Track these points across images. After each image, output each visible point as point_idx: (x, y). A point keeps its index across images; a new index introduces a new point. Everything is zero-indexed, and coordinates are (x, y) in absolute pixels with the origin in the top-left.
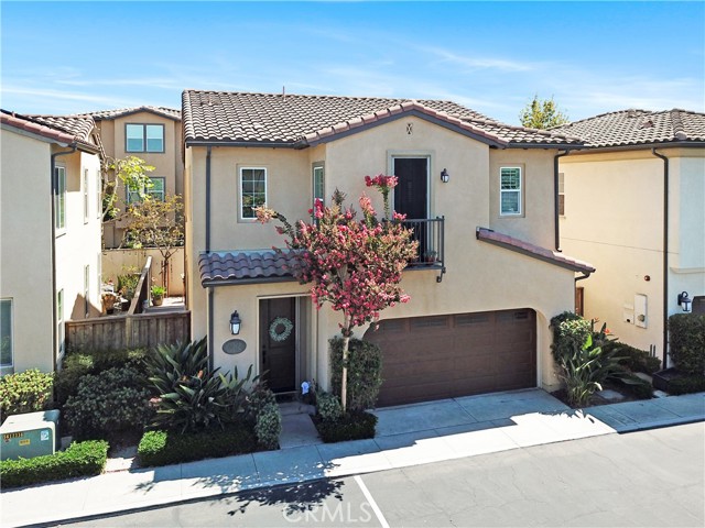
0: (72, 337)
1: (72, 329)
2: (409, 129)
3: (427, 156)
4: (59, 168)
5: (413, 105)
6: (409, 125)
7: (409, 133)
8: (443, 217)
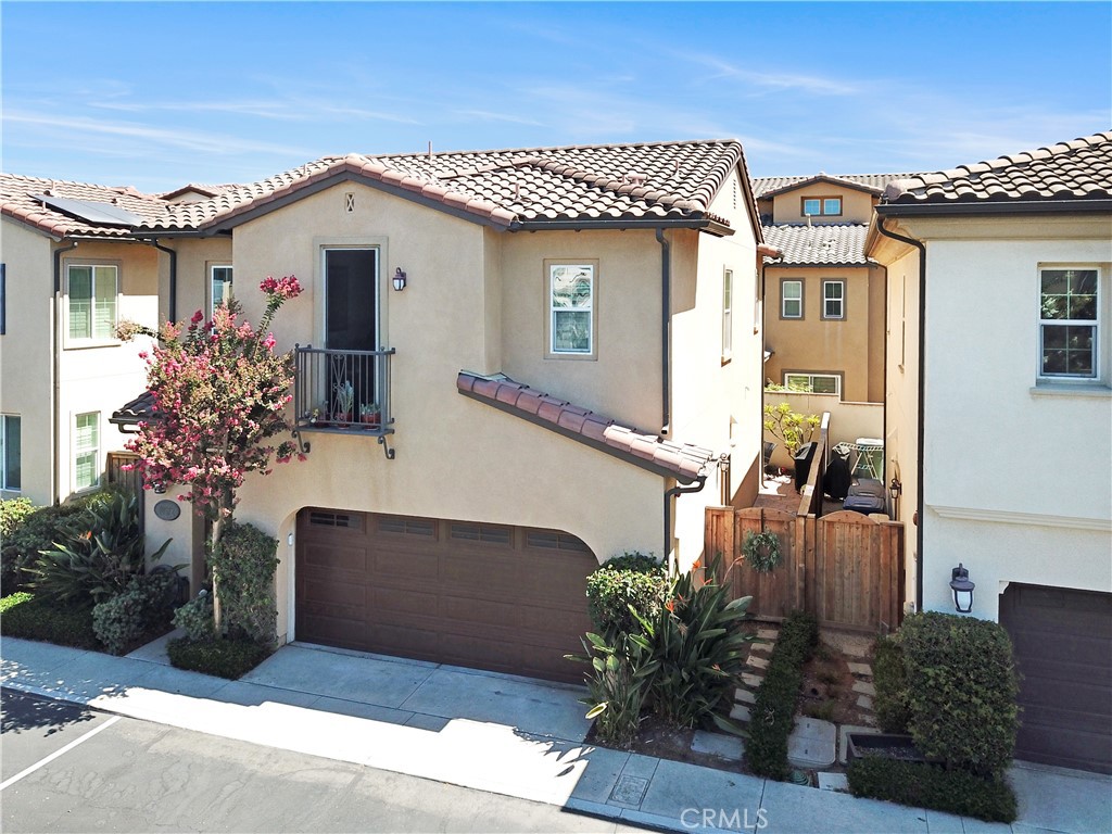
0: (116, 471)
1: (116, 462)
2: (351, 202)
3: (375, 246)
4: (94, 267)
5: (346, 164)
6: (351, 196)
7: (351, 210)
8: (394, 349)
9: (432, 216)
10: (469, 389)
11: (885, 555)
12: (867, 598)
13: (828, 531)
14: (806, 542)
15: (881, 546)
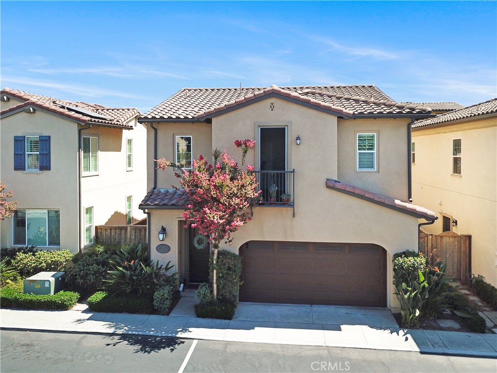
0: (99, 234)
1: (99, 230)
2: (272, 107)
3: (285, 126)
4: (91, 137)
5: (273, 89)
6: (272, 104)
7: (272, 110)
8: (294, 170)
9: (313, 113)
10: (332, 186)
11: (464, 249)
12: (456, 265)
13: (441, 240)
14: (432, 245)
15: (462, 244)
